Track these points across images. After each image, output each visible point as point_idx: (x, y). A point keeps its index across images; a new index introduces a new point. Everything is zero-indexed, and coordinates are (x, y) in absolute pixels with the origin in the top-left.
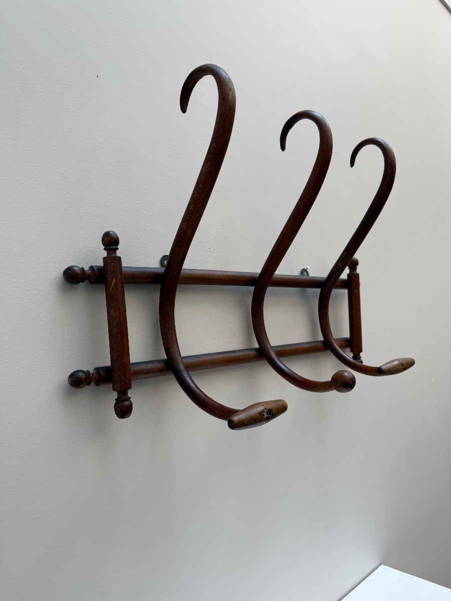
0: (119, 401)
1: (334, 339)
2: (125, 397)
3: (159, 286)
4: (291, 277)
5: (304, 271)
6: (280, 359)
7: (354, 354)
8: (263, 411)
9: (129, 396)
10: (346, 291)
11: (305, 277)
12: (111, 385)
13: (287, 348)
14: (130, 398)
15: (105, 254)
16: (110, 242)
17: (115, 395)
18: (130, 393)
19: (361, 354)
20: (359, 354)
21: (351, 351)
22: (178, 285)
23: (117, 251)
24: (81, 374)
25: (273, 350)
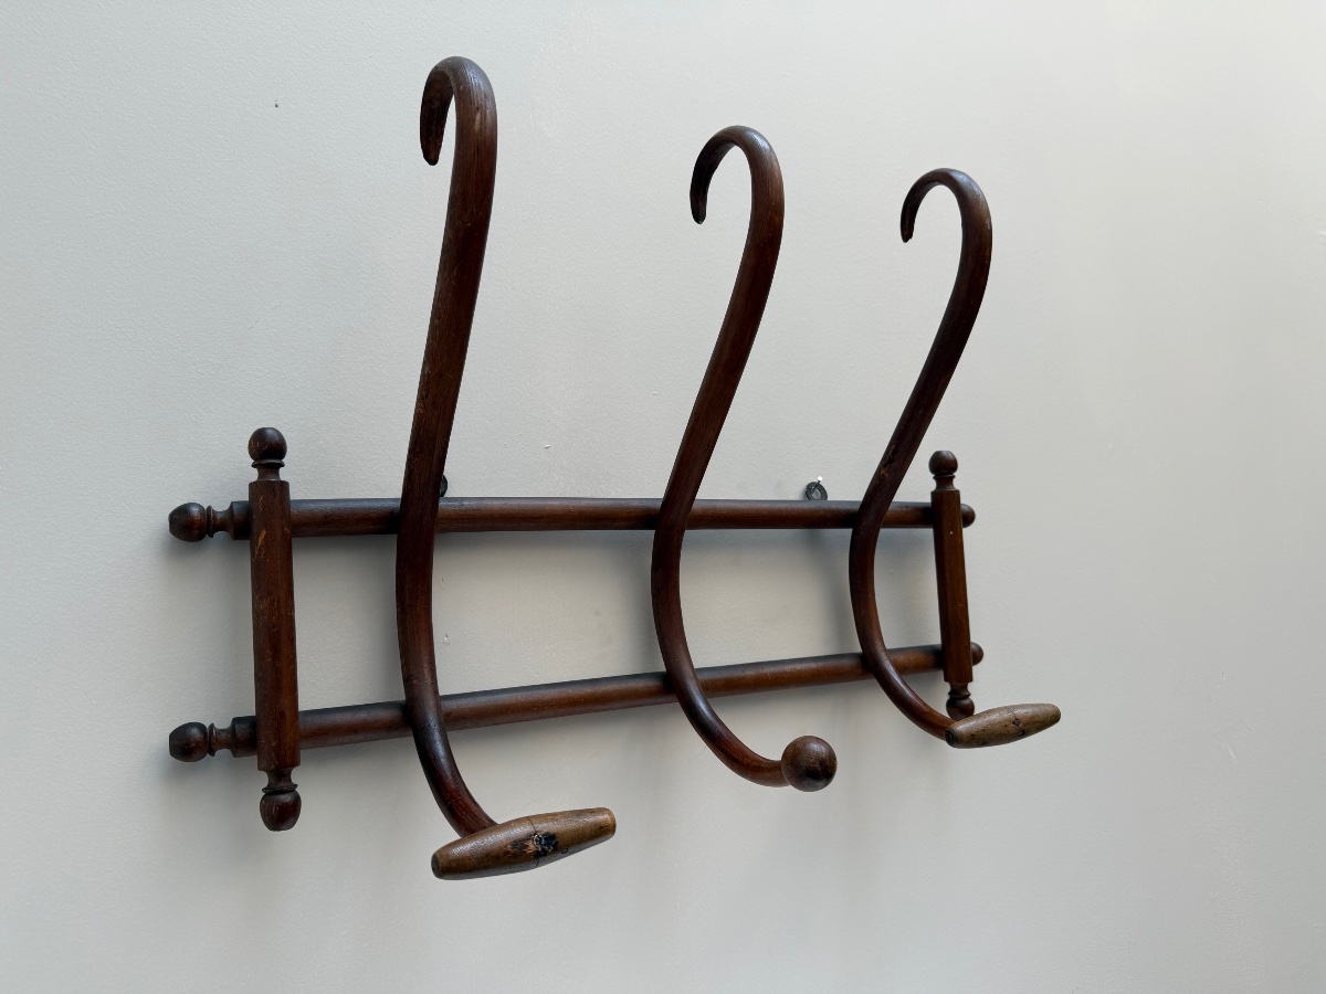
0: (270, 792)
1: (885, 650)
2: (283, 785)
3: (393, 540)
4: (759, 506)
5: (814, 488)
6: (709, 700)
7: (952, 686)
8: (529, 837)
9: (294, 781)
10: (929, 532)
11: (815, 504)
12: (254, 759)
13: (750, 673)
14: (296, 786)
15: (254, 475)
16: (268, 450)
17: (263, 780)
18: (297, 776)
19: (971, 687)
20: (965, 687)
21: (946, 680)
22: (437, 535)
23: (281, 470)
24: (195, 731)
25: (696, 678)
